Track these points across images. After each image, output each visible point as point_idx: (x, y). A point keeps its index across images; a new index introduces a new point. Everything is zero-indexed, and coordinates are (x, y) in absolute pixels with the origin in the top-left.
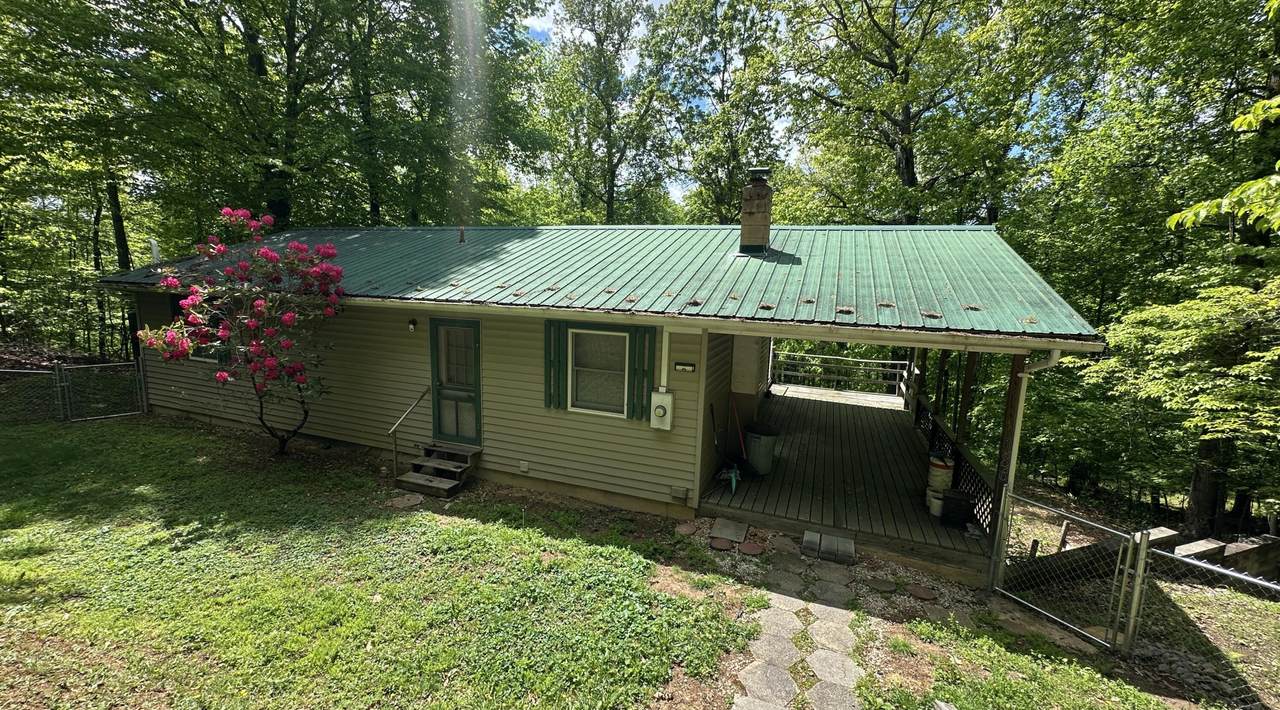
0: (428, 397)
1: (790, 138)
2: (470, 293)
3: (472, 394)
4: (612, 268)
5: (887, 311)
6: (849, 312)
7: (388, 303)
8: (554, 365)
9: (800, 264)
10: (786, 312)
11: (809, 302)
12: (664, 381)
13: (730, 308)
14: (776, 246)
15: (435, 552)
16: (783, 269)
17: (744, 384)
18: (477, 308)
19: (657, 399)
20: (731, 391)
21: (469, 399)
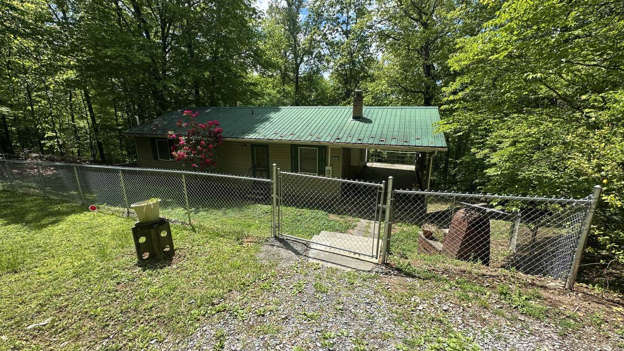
0: (251, 170)
1: (378, 49)
2: (265, 136)
3: (266, 169)
4: (310, 125)
5: (394, 140)
6: (383, 141)
7: (238, 140)
8: (294, 158)
9: (372, 123)
10: (365, 141)
11: (372, 137)
12: (329, 163)
13: (349, 140)
14: (365, 116)
15: (267, 213)
16: (366, 125)
17: (355, 163)
18: (270, 141)
19: (327, 168)
20: (350, 165)
21: (265, 171)
